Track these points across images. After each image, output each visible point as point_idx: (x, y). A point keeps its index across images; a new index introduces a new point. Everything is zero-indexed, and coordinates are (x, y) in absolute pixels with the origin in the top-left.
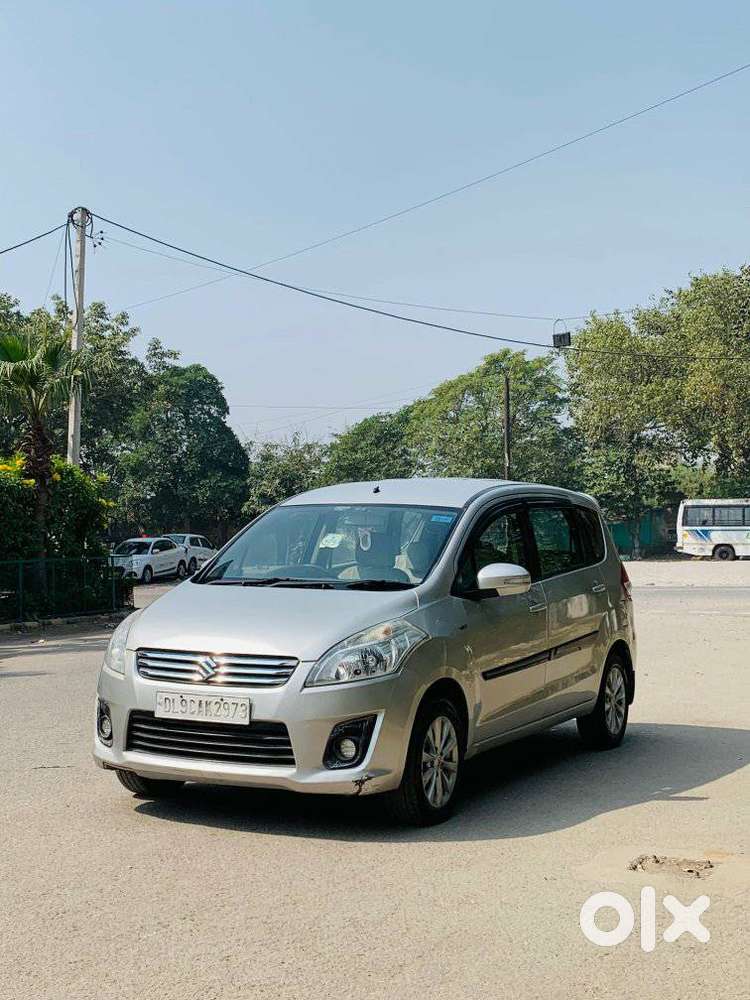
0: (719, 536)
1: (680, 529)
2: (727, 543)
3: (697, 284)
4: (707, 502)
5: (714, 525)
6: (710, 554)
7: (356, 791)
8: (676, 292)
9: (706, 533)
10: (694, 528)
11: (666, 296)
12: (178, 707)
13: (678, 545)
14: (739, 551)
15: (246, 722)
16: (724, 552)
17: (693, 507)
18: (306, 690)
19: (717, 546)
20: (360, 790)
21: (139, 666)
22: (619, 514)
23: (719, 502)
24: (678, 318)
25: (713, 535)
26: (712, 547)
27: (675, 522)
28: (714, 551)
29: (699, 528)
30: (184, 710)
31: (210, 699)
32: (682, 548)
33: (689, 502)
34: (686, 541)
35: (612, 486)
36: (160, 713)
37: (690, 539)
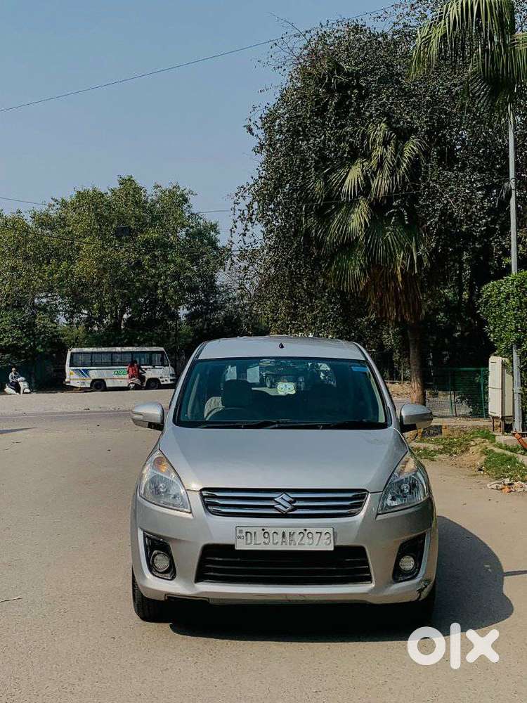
0: (95, 373)
1: (68, 369)
2: (100, 378)
3: (81, 196)
4: (86, 350)
5: (92, 366)
6: (89, 386)
7: (416, 598)
8: (60, 200)
9: (86, 371)
10: (78, 368)
11: (53, 202)
12: (260, 539)
13: (66, 380)
14: (109, 384)
15: (331, 548)
16: (99, 385)
17: (77, 353)
18: (379, 517)
19: (94, 381)
20: (420, 597)
21: (206, 505)
22: (20, 358)
23: (95, 350)
24: (63, 219)
25: (91, 373)
26: (90, 381)
27: (65, 364)
28: (91, 384)
29: (81, 368)
30: (267, 541)
31: (292, 530)
32: (69, 382)
33: (74, 350)
34: (72, 376)
35: (17, 338)
36: (241, 546)
37: (75, 376)
